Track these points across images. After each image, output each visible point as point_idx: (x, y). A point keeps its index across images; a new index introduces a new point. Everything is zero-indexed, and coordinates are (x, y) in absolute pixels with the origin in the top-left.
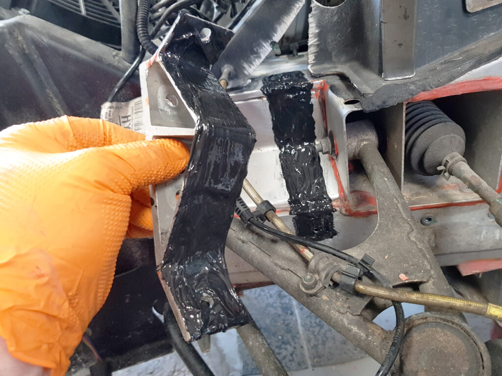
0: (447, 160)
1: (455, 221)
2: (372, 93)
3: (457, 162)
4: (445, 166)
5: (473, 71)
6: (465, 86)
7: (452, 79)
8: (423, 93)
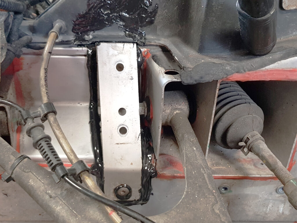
0: (248, 138)
1: (247, 193)
2: (192, 67)
3: (257, 140)
4: (246, 142)
5: (281, 61)
6: (273, 74)
7: (264, 66)
8: (237, 74)
